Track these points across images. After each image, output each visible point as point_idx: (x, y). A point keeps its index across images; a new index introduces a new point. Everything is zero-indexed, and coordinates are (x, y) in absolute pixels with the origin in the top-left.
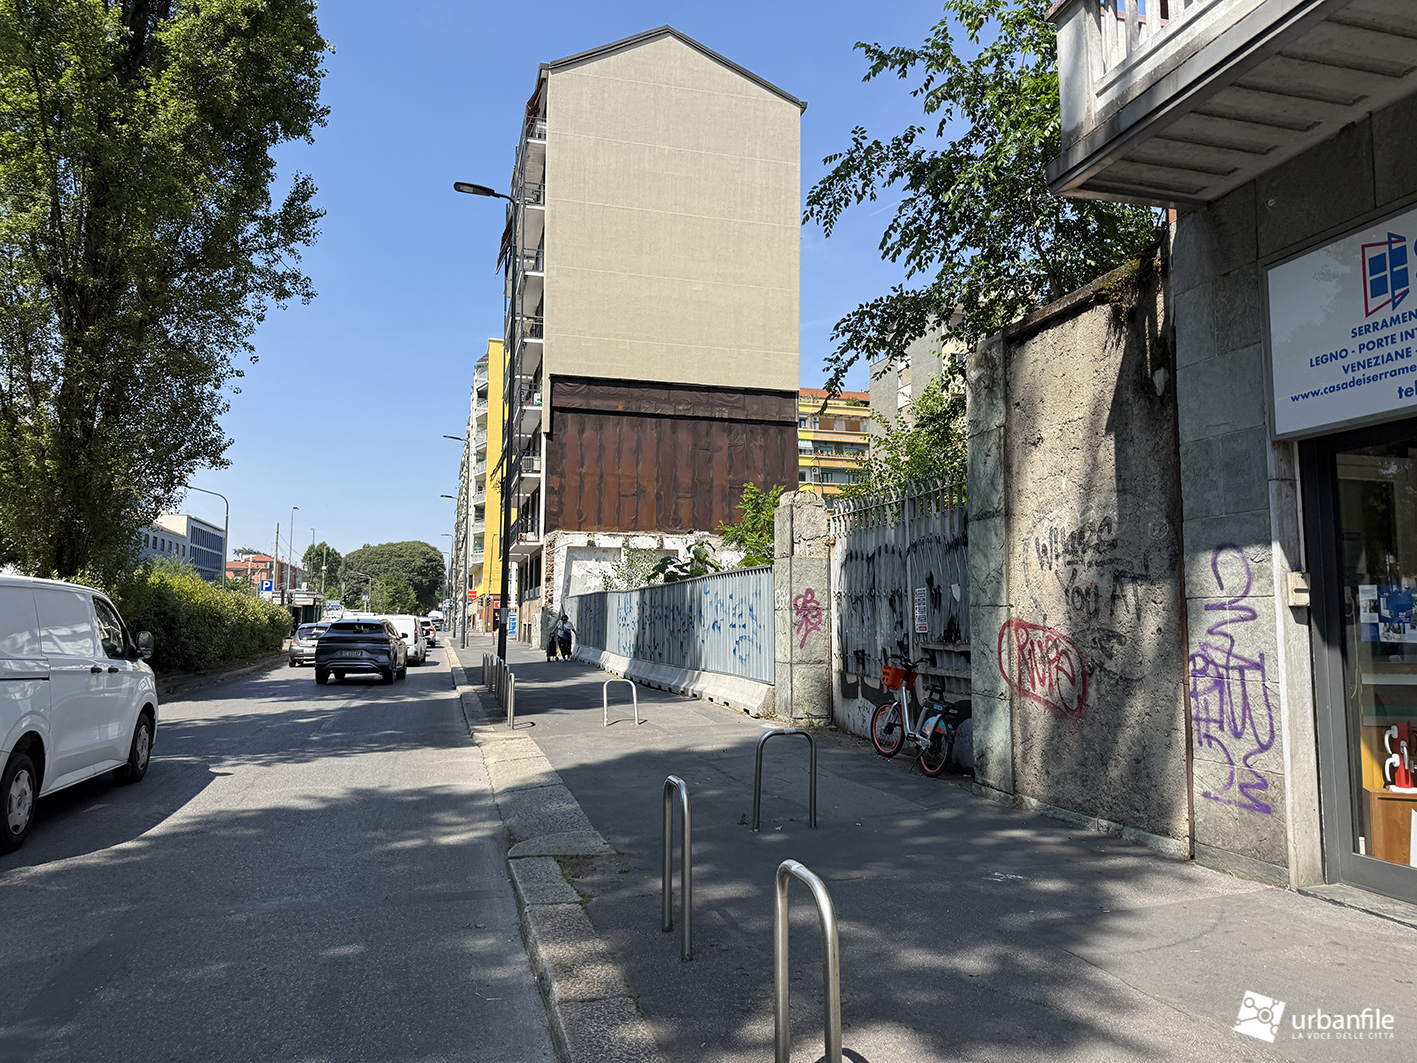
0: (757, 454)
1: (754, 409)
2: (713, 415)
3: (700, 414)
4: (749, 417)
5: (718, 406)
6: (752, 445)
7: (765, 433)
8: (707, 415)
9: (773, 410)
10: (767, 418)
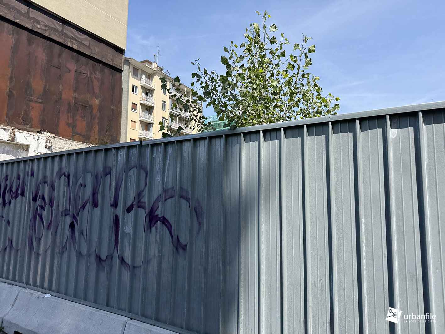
0: (96, 84)
1: (97, 51)
2: (65, 43)
3: (55, 38)
4: (92, 55)
5: (70, 38)
6: (92, 76)
7: (102, 71)
8: (61, 41)
9: (109, 57)
10: (104, 61)
